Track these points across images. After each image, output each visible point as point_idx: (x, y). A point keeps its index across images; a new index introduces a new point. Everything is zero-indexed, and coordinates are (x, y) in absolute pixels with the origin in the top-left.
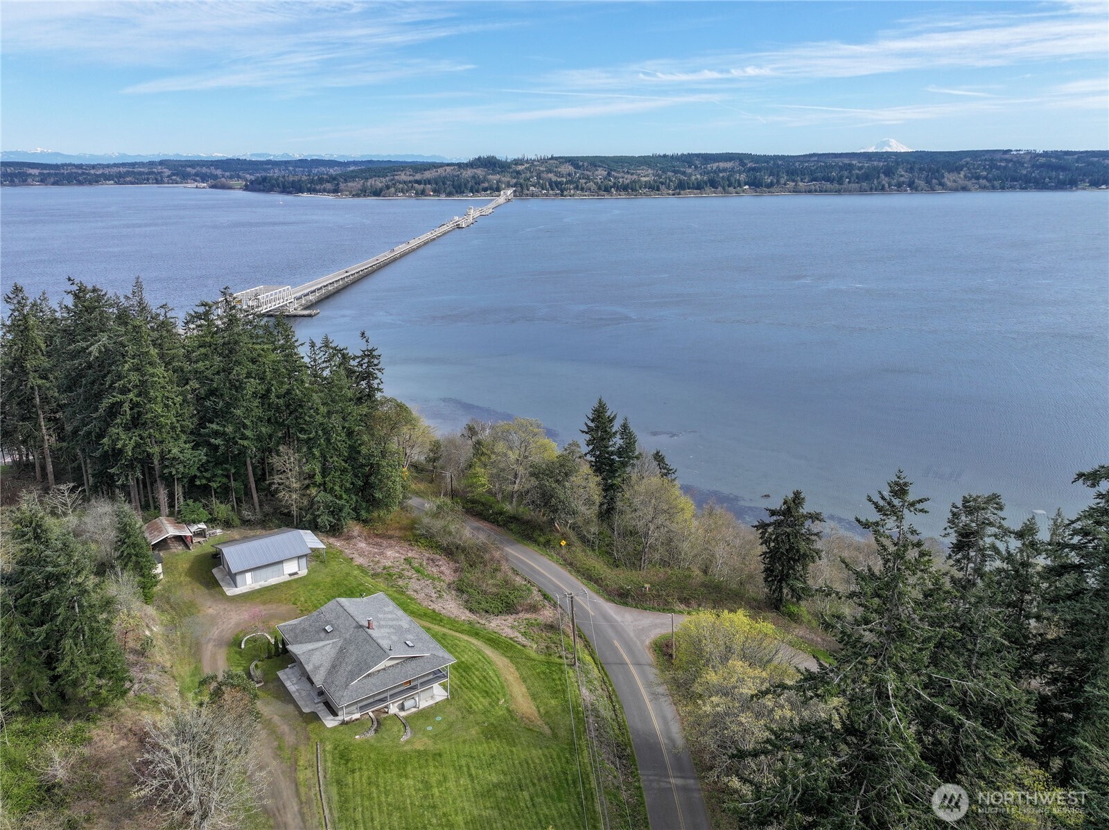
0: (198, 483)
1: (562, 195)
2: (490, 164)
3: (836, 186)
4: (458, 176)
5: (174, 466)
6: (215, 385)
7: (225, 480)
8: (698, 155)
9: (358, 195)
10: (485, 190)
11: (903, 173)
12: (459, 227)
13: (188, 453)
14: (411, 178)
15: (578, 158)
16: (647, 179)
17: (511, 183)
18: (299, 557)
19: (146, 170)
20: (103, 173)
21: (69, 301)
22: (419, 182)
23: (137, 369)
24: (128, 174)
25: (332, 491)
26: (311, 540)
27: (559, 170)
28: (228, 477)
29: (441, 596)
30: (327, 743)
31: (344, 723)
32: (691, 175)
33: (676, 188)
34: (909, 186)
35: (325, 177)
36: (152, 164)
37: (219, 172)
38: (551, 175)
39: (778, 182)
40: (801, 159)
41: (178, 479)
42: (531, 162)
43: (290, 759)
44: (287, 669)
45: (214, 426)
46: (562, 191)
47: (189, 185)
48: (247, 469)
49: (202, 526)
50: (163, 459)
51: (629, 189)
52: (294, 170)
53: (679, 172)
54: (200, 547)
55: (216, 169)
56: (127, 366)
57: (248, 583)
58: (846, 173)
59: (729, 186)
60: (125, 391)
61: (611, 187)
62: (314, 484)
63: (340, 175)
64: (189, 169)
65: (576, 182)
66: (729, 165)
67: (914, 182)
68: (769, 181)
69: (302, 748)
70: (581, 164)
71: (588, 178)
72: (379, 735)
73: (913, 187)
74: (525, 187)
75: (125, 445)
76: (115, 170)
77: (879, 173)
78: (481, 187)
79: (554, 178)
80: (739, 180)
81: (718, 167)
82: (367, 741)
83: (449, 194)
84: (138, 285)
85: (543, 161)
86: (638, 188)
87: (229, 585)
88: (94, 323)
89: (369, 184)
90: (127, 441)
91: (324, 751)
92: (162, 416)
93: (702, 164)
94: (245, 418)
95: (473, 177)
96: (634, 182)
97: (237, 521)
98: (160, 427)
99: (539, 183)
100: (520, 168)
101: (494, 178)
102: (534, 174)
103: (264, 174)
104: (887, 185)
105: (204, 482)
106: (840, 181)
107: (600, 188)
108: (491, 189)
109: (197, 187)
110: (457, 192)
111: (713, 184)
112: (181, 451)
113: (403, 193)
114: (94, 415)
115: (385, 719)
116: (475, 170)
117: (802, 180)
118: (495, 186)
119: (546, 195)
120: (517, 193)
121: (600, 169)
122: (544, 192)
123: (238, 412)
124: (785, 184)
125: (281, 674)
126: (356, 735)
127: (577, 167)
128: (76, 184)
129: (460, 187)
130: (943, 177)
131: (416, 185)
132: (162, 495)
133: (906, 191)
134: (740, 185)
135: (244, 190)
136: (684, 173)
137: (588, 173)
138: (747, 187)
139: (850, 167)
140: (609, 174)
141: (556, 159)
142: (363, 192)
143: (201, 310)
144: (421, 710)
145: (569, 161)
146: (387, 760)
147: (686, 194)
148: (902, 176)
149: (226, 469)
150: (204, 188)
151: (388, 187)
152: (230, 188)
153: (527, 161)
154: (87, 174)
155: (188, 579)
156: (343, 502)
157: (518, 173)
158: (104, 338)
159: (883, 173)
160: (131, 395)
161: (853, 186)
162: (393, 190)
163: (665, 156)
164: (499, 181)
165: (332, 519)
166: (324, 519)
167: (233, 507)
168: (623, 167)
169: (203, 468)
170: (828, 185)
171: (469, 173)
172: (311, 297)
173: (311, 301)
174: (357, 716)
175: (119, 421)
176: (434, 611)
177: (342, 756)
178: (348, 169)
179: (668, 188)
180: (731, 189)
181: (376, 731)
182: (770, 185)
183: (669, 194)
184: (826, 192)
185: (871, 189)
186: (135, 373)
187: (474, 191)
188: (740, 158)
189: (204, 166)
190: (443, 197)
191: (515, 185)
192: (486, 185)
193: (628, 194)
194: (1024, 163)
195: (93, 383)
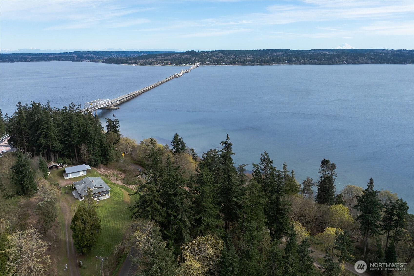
0: (62, 153)
1: (218, 65)
2: (192, 53)
3: (319, 62)
4: (180, 57)
5: (55, 148)
6: (66, 128)
7: (68, 153)
9: (143, 65)
10: (190, 63)
12: (176, 77)
13: (59, 145)
14: (163, 58)
15: (225, 51)
16: (250, 59)
17: (199, 60)
18: (84, 171)
19: (68, 56)
20: (53, 57)
21: (31, 106)
22: (166, 60)
23: (47, 123)
24: (62, 57)
25: (96, 156)
26: (88, 167)
27: (218, 55)
28: (70, 152)
29: (117, 180)
30: (79, 203)
32: (266, 57)
33: (260, 62)
34: (346, 62)
35: (132, 58)
36: (71, 53)
37: (94, 56)
38: (214, 57)
39: (298, 60)
40: (308, 51)
41: (56, 152)
42: (208, 52)
44: (74, 191)
45: (66, 138)
46: (218, 63)
47: (83, 61)
48: (75, 150)
49: (62, 164)
50: (52, 146)
51: (242, 62)
52: (122, 55)
53: (262, 56)
54: (61, 169)
55: (93, 55)
56: (44, 123)
57: (71, 176)
58: (323, 57)
59: (280, 61)
60: (43, 129)
61: (236, 62)
62: (91, 154)
63: (137, 57)
64: (84, 55)
65: (223, 60)
66: (281, 53)
67: (348, 60)
68: (295, 59)
69: (73, 204)
70: (226, 53)
71: (228, 59)
73: (348, 62)
74: (204, 62)
75: (43, 142)
76: (58, 56)
77: (335, 57)
78: (188, 62)
79: (215, 59)
80: (284, 59)
81: (277, 54)
83: (176, 64)
84: (48, 102)
85: (212, 52)
86: (246, 62)
87: (66, 177)
88: (37, 112)
89: (147, 61)
90: (43, 141)
92: (52, 135)
93: (271, 53)
94: (74, 136)
95: (186, 58)
96: (245, 60)
97: (71, 163)
98: (52, 138)
99: (210, 60)
100: (203, 54)
101: (193, 58)
102: (208, 57)
103: (111, 56)
104: (338, 62)
105: (63, 153)
106: (321, 60)
107: (231, 62)
109: (86, 62)
110: (179, 63)
111: (274, 60)
112: (57, 145)
113: (160, 64)
114: (36, 135)
116: (187, 56)
117: (307, 60)
118: (193, 61)
119: (212, 65)
120: (201, 64)
121: (233, 55)
122: (211, 63)
123: (72, 135)
124: (301, 61)
125: (72, 192)
127: (224, 54)
128: (44, 61)
129: (180, 62)
130: (359, 59)
131: (164, 61)
132: (52, 156)
133: (345, 63)
134: (284, 61)
135: (103, 63)
136: (264, 57)
137: (228, 56)
138: (286, 62)
139: (325, 55)
140: (236, 57)
141: (217, 51)
142: (145, 64)
143: (64, 108)
144: (103, 200)
147: (263, 64)
148: (344, 58)
149: (69, 150)
150: (88, 62)
151: (154, 62)
152: (98, 62)
153: (206, 52)
154: (48, 57)
155: (57, 175)
156: (98, 159)
157: (202, 56)
158: (39, 116)
159: (337, 57)
160: (45, 130)
161: (326, 61)
162: (156, 63)
163: (257, 50)
164: (195, 59)
165: (95, 163)
166: (93, 163)
167: (71, 160)
168: (241, 54)
169: (63, 149)
170: (317, 61)
171: (184, 56)
172: (118, 103)
173: (117, 104)
175: (42, 136)
176: (114, 183)
178: (142, 55)
179: (257, 62)
180: (280, 63)
182: (295, 61)
183: (257, 64)
184: (315, 64)
185: (332, 63)
186: (46, 124)
187: (186, 63)
189: (89, 54)
190: (174, 65)
191: (201, 61)
192: (190, 61)
193: (242, 64)
194: (388, 54)
195: (36, 127)
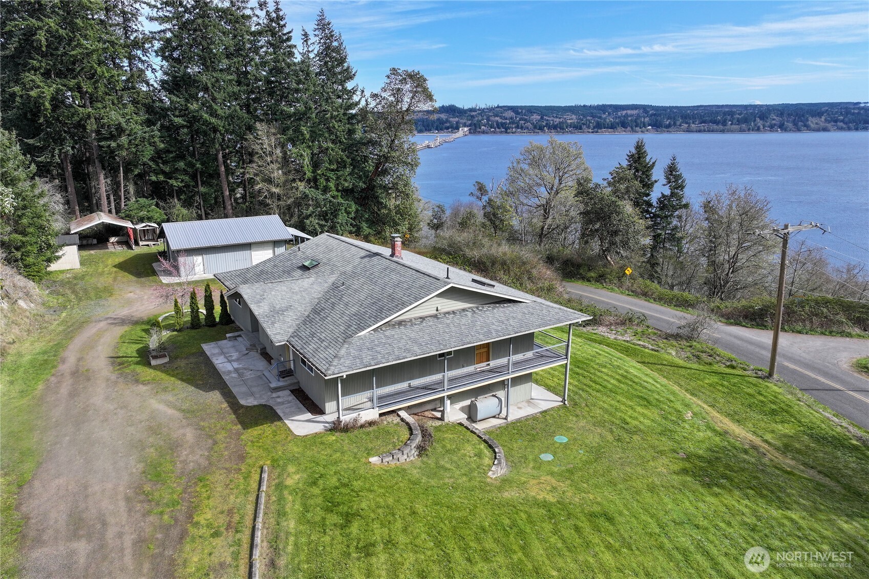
1: (506, 132)
2: (451, 110)
3: (721, 127)
4: (427, 119)
8: (610, 106)
10: (447, 128)
11: (775, 117)
12: (428, 147)
15: (517, 107)
16: (572, 121)
17: (467, 124)
18: (273, 243)
25: (325, 188)
27: (504, 115)
30: (291, 469)
31: (336, 427)
32: (605, 119)
33: (594, 128)
34: (780, 127)
38: (497, 119)
39: (675, 124)
42: (482, 110)
43: (174, 503)
44: (224, 342)
46: (506, 130)
48: (218, 167)
51: (558, 128)
53: (596, 116)
58: (729, 117)
59: (636, 126)
61: (544, 127)
62: (302, 179)
65: (517, 123)
66: (635, 112)
67: (783, 124)
68: (668, 123)
69: (218, 478)
70: (520, 111)
71: (526, 120)
72: (431, 462)
73: (782, 128)
74: (478, 126)
77: (755, 117)
78: (444, 126)
79: (500, 120)
80: (644, 122)
81: (626, 113)
82: (401, 471)
83: (420, 131)
85: (491, 109)
86: (565, 127)
91: (280, 487)
93: (613, 112)
95: (438, 119)
96: (562, 123)
99: (488, 123)
100: (474, 113)
101: (454, 120)
102: (485, 117)
104: (762, 127)
106: (724, 123)
107: (535, 127)
108: (452, 127)
110: (426, 130)
111: (624, 125)
115: (437, 429)
116: (440, 115)
117: (693, 123)
118: (455, 126)
119: (494, 132)
120: (472, 131)
121: (535, 115)
122: (492, 130)
124: (680, 125)
125: (209, 348)
126: (369, 455)
127: (517, 113)
129: (428, 126)
130: (807, 120)
132: (103, 182)
133: (777, 131)
134: (645, 126)
136: (600, 118)
137: (526, 117)
138: (650, 127)
139: (731, 114)
140: (542, 118)
141: (501, 107)
144: (514, 423)
145: (511, 109)
146: (464, 521)
147: (602, 132)
148: (774, 120)
153: (478, 109)
157: (473, 117)
159: (758, 117)
161: (734, 127)
163: (584, 106)
164: (457, 123)
168: (552, 113)
170: (715, 127)
171: (435, 117)
174: (370, 414)
177: (331, 505)
179: (589, 127)
180: (638, 129)
181: (421, 449)
182: (668, 126)
183: (589, 132)
184: (712, 131)
185: (749, 130)
187: (440, 129)
188: (645, 108)
191: (470, 125)
192: (448, 125)
193: (557, 132)
